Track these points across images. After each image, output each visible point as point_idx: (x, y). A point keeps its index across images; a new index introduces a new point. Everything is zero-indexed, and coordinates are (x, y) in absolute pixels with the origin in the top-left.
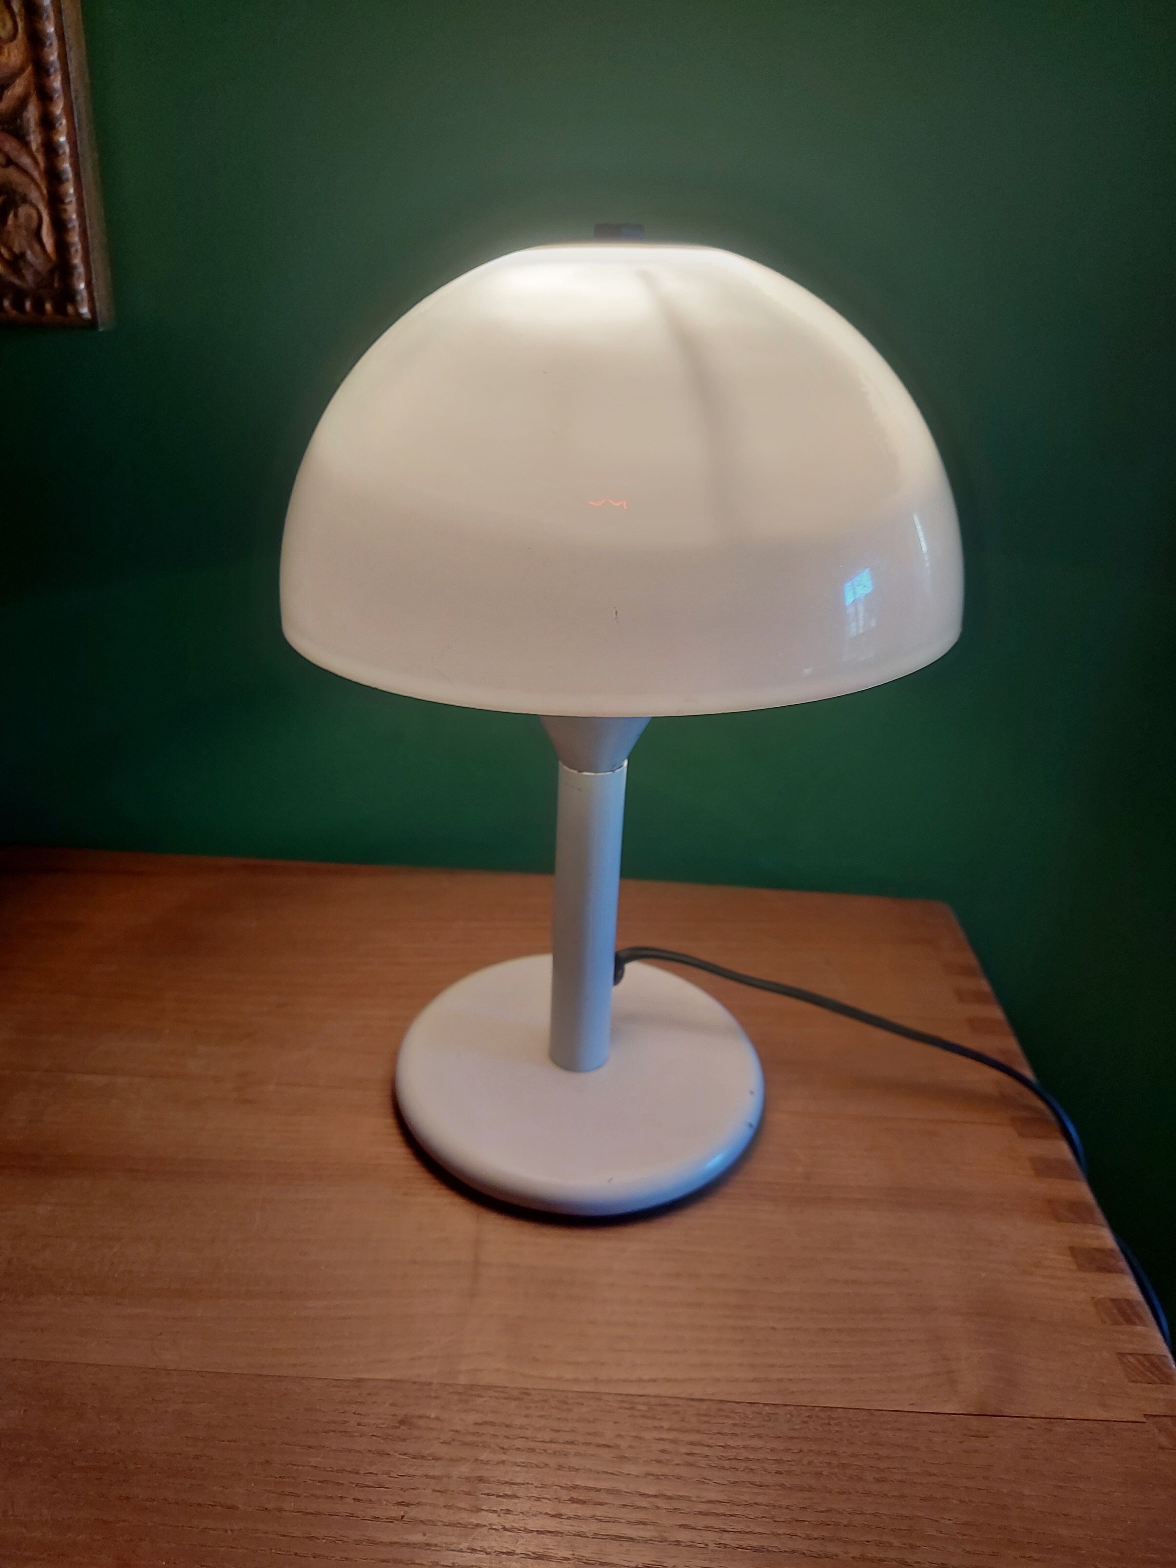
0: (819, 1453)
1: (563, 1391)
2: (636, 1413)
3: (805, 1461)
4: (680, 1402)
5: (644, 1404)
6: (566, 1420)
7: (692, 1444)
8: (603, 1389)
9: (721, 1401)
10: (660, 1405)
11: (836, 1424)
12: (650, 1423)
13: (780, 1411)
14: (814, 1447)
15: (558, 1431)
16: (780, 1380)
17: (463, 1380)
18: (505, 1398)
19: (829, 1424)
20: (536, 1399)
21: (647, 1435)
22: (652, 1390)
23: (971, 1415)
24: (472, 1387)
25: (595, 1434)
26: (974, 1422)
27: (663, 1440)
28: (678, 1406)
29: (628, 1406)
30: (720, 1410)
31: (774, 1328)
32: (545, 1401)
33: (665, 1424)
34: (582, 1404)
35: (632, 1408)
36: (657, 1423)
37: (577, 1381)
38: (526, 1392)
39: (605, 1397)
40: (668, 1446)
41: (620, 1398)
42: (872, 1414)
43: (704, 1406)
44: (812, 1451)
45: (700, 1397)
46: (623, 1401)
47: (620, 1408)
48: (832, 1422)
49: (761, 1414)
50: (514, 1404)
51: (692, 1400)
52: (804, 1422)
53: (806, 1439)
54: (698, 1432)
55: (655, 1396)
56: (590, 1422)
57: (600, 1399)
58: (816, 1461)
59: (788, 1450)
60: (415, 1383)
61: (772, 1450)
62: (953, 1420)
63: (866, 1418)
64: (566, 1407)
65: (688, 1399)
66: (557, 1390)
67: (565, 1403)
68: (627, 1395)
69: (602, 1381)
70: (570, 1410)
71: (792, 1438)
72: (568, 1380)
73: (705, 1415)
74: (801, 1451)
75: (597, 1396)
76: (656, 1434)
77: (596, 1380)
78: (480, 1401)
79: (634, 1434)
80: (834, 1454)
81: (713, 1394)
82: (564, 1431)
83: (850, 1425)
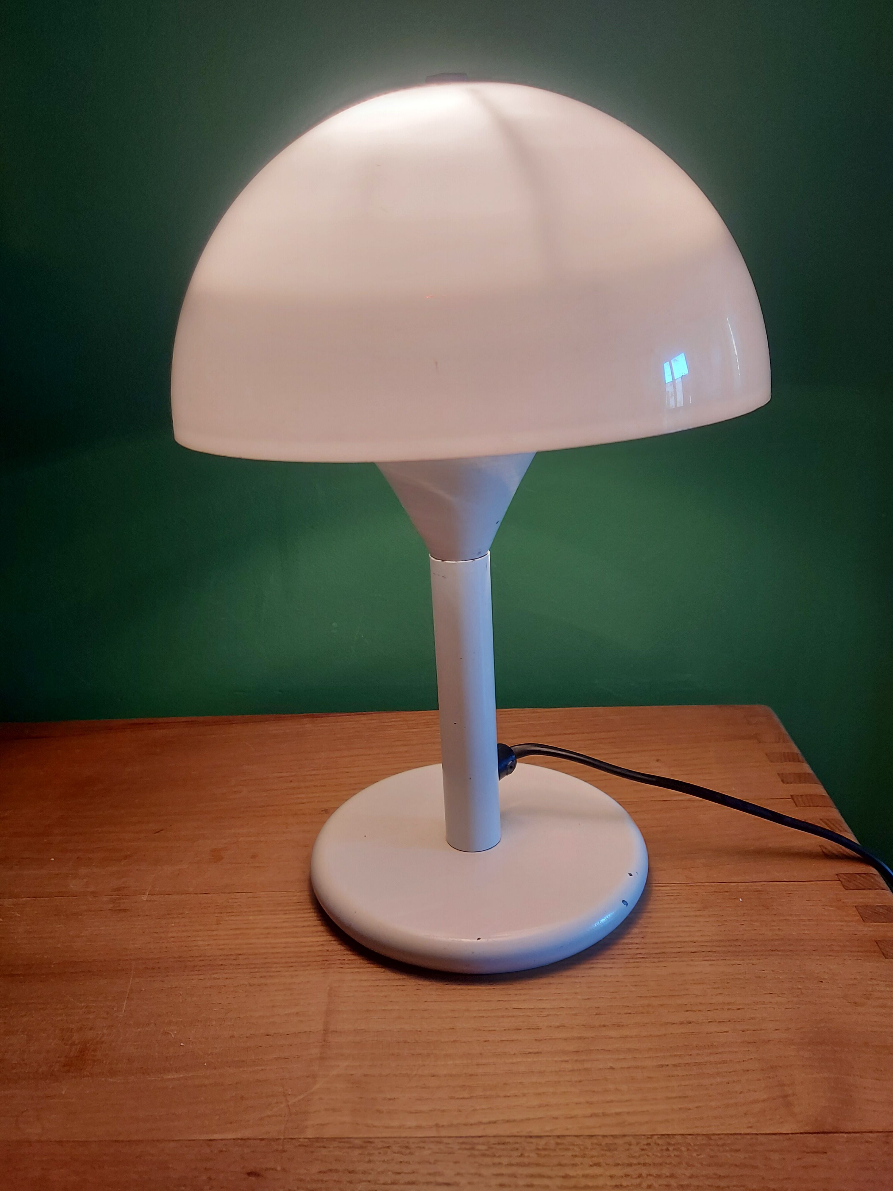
0: (659, 1176)
1: (406, 1137)
2: (476, 1153)
3: (644, 1185)
4: (518, 1140)
5: (483, 1144)
6: (408, 1163)
7: (532, 1176)
8: (443, 1133)
9: (558, 1137)
10: (499, 1144)
11: (674, 1149)
12: (488, 1160)
13: (620, 1141)
14: (654, 1171)
15: (399, 1173)
16: (617, 1114)
17: (310, 1133)
18: (349, 1148)
19: (667, 1150)
20: (379, 1146)
21: (484, 1171)
22: (491, 1131)
23: (806, 1133)
24: (317, 1139)
25: (434, 1174)
26: (812, 1140)
27: (502, 1175)
28: (517, 1143)
29: (468, 1147)
30: (557, 1144)
31: (612, 1068)
32: (388, 1147)
33: (505, 1161)
34: (424, 1148)
35: (473, 1149)
36: (497, 1160)
37: (419, 1127)
38: (369, 1141)
39: (446, 1140)
40: (505, 1180)
41: (461, 1140)
42: (711, 1139)
43: (542, 1142)
44: (650, 1175)
45: (537, 1135)
46: (463, 1143)
47: (459, 1149)
48: (671, 1148)
49: (601, 1145)
50: (357, 1152)
51: (531, 1137)
52: (643, 1150)
53: (645, 1164)
54: (538, 1165)
55: (494, 1137)
56: (430, 1163)
57: (440, 1143)
58: (654, 1183)
59: (627, 1176)
60: (262, 1139)
61: (611, 1177)
62: (789, 1139)
63: (704, 1142)
64: (408, 1151)
65: (526, 1137)
66: (400, 1137)
67: (407, 1147)
68: (466, 1137)
69: (443, 1126)
70: (411, 1153)
71: (630, 1165)
72: (410, 1128)
73: (545, 1149)
74: (640, 1176)
75: (438, 1140)
76: (495, 1170)
77: (437, 1126)
78: (324, 1152)
79: (473, 1171)
80: (672, 1176)
81: (551, 1131)
82: (405, 1173)
83: (688, 1150)
